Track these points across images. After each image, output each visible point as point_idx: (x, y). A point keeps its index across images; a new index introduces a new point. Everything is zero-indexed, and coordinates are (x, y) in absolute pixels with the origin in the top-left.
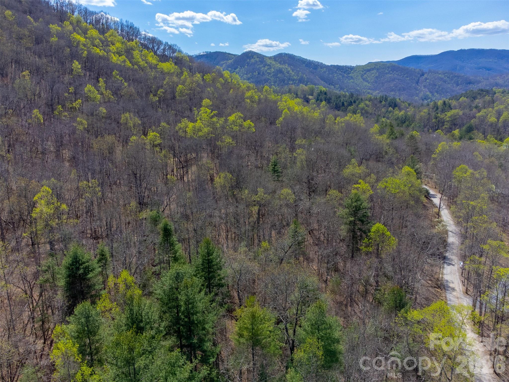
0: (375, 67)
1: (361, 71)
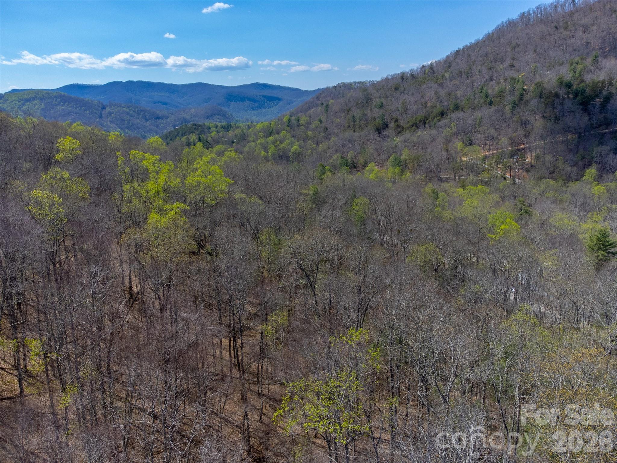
0: (36, 96)
1: (15, 100)
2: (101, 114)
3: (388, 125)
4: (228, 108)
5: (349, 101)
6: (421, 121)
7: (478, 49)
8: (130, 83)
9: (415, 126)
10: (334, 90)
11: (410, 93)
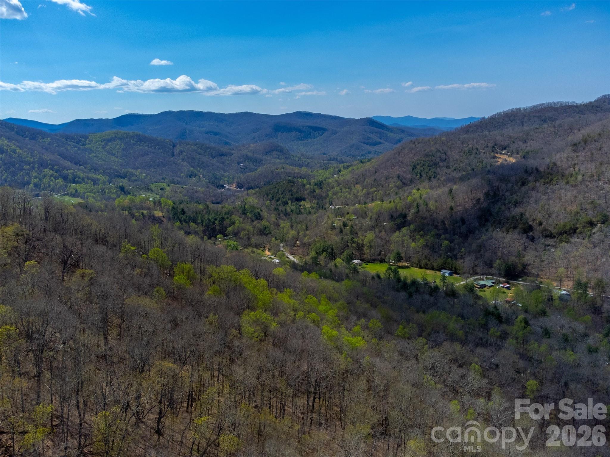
0: (116, 137)
1: (99, 141)
2: (173, 153)
8: (181, 112)
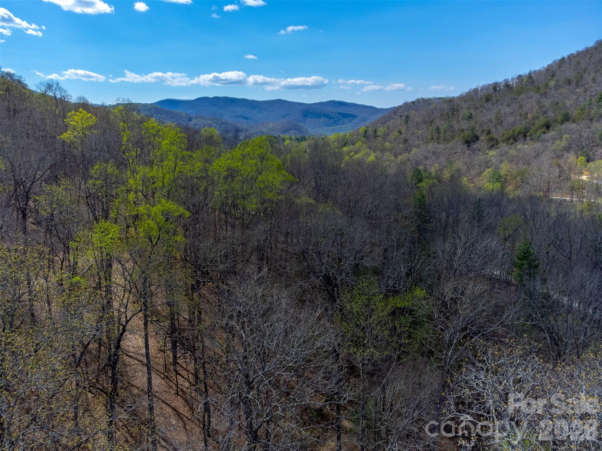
3: (479, 137)
4: (304, 124)
5: (433, 113)
6: (520, 133)
7: (590, 56)
8: (216, 98)
9: (513, 139)
10: (412, 105)
11: (505, 104)
